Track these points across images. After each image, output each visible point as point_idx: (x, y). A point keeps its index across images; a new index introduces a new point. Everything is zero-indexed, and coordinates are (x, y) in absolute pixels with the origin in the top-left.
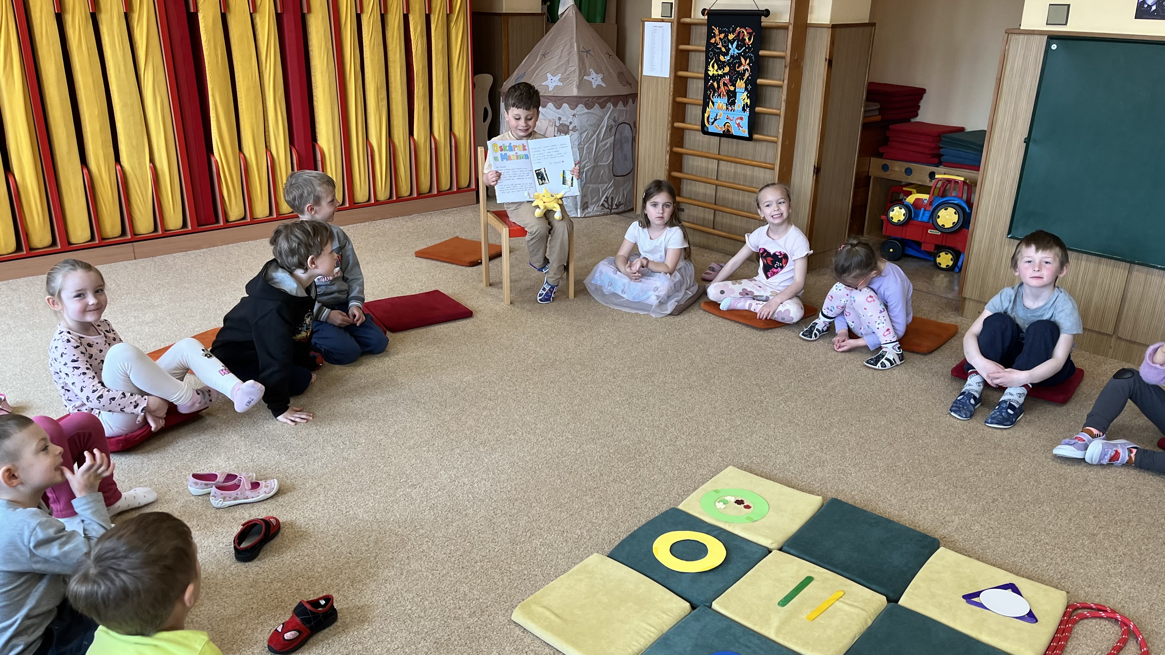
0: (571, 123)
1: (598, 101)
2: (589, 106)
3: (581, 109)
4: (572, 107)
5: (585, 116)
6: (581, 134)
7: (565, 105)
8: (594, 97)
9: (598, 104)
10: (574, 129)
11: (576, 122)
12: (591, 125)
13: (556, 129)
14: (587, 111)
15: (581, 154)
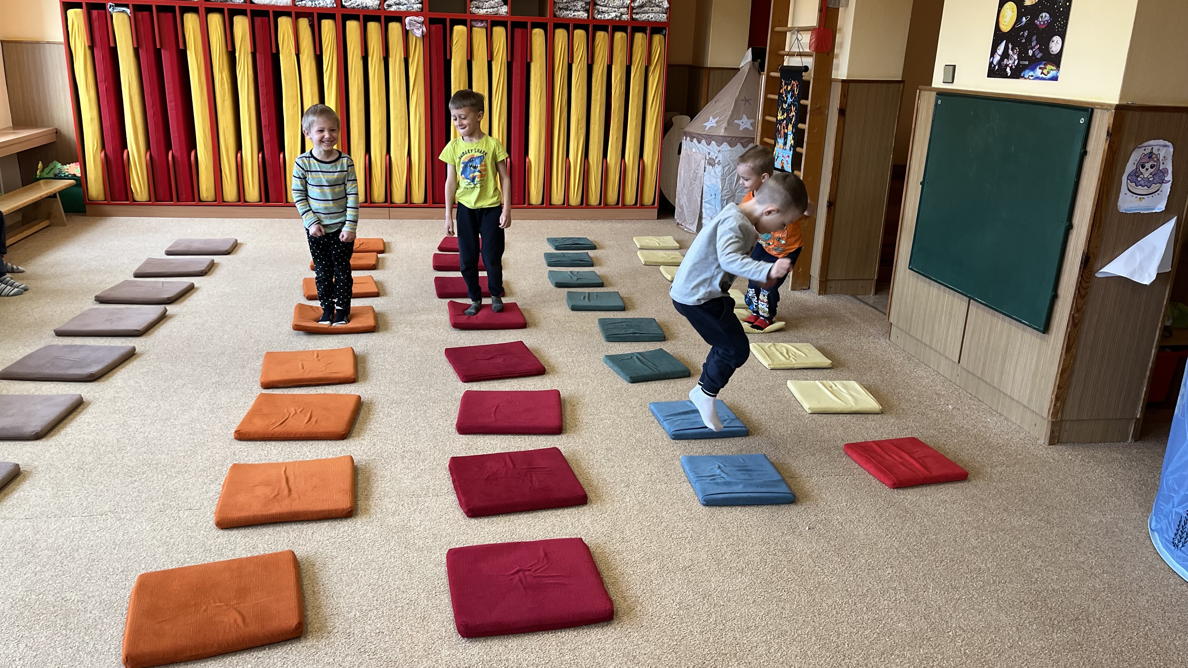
0: (716, 157)
1: (741, 141)
2: (732, 145)
3: (725, 146)
4: (718, 144)
5: (729, 152)
6: (723, 168)
7: (713, 142)
8: (737, 137)
9: (741, 143)
10: (719, 163)
11: (720, 157)
12: (732, 161)
13: (706, 161)
14: (730, 148)
15: (723, 184)
